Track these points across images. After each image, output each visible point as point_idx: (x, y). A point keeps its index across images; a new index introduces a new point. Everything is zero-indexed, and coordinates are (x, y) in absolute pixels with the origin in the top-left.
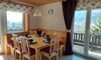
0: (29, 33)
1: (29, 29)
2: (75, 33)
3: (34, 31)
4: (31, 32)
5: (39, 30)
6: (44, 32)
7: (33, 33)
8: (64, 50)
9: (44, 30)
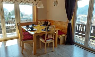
0: (37, 23)
1: (37, 20)
2: (77, 24)
3: (41, 22)
4: (39, 22)
5: (47, 21)
6: (50, 22)
7: (40, 23)
8: (66, 40)
9: (50, 21)
